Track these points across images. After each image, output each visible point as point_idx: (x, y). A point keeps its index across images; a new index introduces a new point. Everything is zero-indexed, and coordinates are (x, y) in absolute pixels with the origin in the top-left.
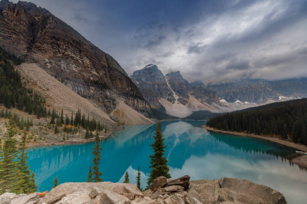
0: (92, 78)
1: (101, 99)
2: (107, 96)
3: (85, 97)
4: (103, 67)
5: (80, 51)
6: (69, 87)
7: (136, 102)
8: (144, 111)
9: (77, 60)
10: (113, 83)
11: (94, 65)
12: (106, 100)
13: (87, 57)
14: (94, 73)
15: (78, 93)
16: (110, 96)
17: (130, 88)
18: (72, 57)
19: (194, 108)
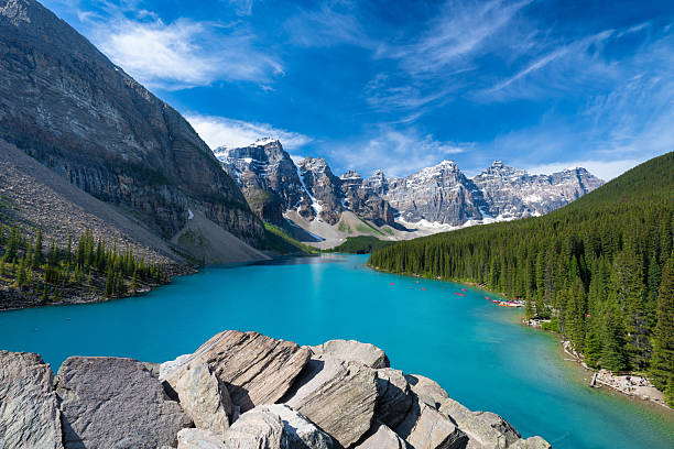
0: (124, 156)
1: (148, 206)
2: (164, 200)
3: (105, 198)
4: (156, 134)
5: (94, 89)
6: (61, 174)
7: (232, 216)
8: (249, 235)
9: (85, 110)
10: (180, 172)
11: (131, 127)
12: (160, 209)
13: (113, 105)
14: (133, 144)
15: (87, 190)
16: (173, 199)
17: (220, 186)
18: (70, 101)
19: (350, 232)
